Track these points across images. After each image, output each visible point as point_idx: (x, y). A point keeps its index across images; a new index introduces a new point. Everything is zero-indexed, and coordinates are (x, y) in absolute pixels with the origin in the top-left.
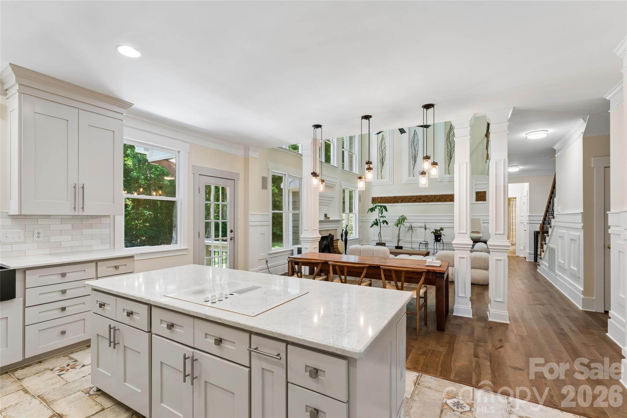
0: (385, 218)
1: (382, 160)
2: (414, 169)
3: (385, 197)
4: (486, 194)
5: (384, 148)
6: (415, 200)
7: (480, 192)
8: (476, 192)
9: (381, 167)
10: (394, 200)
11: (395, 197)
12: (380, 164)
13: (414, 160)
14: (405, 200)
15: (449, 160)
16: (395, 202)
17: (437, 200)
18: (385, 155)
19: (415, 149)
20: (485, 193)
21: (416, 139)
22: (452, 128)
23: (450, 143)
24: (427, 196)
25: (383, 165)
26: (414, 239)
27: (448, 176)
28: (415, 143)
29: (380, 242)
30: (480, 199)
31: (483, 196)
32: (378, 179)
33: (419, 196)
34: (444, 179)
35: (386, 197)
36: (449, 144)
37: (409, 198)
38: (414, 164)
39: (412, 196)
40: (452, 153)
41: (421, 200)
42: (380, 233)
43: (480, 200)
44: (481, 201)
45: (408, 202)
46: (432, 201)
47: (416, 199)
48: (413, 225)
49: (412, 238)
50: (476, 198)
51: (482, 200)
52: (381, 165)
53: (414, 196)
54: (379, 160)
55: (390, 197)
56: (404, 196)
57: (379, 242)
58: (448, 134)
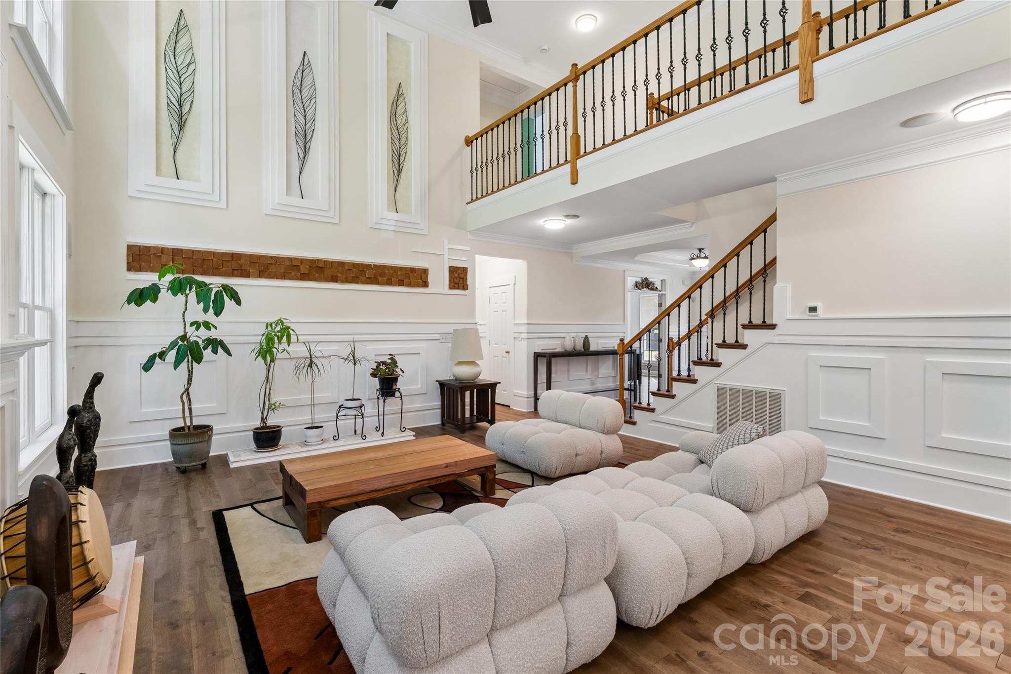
0: (216, 328)
1: (181, 106)
2: (304, 173)
3: (193, 252)
4: (467, 273)
5: (189, 65)
6: (307, 272)
7: (456, 267)
8: (450, 267)
9: (177, 133)
10: (234, 265)
11: (235, 257)
12: (167, 121)
13: (302, 147)
14: (273, 269)
15: (396, 173)
16: (236, 272)
17: (369, 278)
18: (192, 90)
19: (305, 112)
20: (465, 270)
21: (307, 82)
22: (402, 94)
23: (398, 130)
24: (342, 264)
25: (181, 127)
26: (321, 396)
27: (393, 215)
28: (305, 93)
29: (188, 424)
30: (458, 284)
31: (463, 278)
32: (158, 172)
33: (319, 260)
34: (384, 222)
35: (199, 252)
36: (395, 133)
37: (288, 263)
38: (302, 158)
39: (296, 259)
40: (402, 160)
41: (324, 273)
42: (187, 390)
43: (456, 286)
44: (458, 288)
45: (283, 277)
46: (355, 280)
47: (309, 270)
48: (317, 350)
49: (312, 391)
50: (450, 281)
51: (461, 287)
52: (176, 127)
53: (302, 261)
54: (164, 101)
55: (214, 254)
56: (271, 257)
57: (181, 424)
58: (393, 103)
